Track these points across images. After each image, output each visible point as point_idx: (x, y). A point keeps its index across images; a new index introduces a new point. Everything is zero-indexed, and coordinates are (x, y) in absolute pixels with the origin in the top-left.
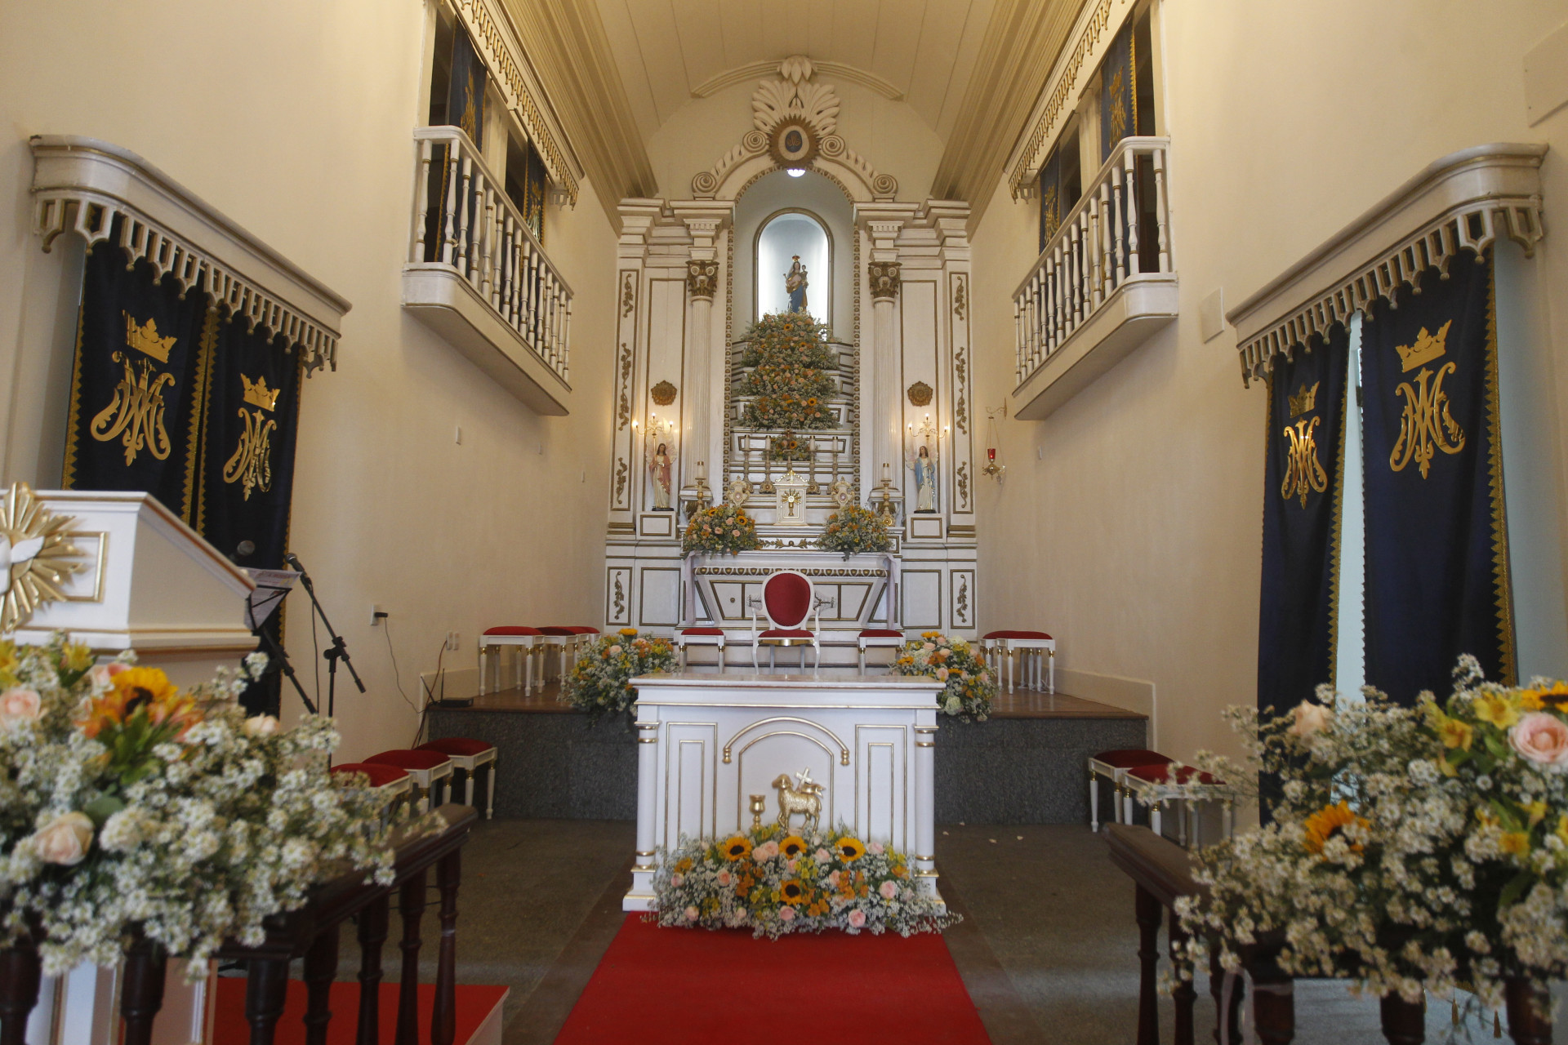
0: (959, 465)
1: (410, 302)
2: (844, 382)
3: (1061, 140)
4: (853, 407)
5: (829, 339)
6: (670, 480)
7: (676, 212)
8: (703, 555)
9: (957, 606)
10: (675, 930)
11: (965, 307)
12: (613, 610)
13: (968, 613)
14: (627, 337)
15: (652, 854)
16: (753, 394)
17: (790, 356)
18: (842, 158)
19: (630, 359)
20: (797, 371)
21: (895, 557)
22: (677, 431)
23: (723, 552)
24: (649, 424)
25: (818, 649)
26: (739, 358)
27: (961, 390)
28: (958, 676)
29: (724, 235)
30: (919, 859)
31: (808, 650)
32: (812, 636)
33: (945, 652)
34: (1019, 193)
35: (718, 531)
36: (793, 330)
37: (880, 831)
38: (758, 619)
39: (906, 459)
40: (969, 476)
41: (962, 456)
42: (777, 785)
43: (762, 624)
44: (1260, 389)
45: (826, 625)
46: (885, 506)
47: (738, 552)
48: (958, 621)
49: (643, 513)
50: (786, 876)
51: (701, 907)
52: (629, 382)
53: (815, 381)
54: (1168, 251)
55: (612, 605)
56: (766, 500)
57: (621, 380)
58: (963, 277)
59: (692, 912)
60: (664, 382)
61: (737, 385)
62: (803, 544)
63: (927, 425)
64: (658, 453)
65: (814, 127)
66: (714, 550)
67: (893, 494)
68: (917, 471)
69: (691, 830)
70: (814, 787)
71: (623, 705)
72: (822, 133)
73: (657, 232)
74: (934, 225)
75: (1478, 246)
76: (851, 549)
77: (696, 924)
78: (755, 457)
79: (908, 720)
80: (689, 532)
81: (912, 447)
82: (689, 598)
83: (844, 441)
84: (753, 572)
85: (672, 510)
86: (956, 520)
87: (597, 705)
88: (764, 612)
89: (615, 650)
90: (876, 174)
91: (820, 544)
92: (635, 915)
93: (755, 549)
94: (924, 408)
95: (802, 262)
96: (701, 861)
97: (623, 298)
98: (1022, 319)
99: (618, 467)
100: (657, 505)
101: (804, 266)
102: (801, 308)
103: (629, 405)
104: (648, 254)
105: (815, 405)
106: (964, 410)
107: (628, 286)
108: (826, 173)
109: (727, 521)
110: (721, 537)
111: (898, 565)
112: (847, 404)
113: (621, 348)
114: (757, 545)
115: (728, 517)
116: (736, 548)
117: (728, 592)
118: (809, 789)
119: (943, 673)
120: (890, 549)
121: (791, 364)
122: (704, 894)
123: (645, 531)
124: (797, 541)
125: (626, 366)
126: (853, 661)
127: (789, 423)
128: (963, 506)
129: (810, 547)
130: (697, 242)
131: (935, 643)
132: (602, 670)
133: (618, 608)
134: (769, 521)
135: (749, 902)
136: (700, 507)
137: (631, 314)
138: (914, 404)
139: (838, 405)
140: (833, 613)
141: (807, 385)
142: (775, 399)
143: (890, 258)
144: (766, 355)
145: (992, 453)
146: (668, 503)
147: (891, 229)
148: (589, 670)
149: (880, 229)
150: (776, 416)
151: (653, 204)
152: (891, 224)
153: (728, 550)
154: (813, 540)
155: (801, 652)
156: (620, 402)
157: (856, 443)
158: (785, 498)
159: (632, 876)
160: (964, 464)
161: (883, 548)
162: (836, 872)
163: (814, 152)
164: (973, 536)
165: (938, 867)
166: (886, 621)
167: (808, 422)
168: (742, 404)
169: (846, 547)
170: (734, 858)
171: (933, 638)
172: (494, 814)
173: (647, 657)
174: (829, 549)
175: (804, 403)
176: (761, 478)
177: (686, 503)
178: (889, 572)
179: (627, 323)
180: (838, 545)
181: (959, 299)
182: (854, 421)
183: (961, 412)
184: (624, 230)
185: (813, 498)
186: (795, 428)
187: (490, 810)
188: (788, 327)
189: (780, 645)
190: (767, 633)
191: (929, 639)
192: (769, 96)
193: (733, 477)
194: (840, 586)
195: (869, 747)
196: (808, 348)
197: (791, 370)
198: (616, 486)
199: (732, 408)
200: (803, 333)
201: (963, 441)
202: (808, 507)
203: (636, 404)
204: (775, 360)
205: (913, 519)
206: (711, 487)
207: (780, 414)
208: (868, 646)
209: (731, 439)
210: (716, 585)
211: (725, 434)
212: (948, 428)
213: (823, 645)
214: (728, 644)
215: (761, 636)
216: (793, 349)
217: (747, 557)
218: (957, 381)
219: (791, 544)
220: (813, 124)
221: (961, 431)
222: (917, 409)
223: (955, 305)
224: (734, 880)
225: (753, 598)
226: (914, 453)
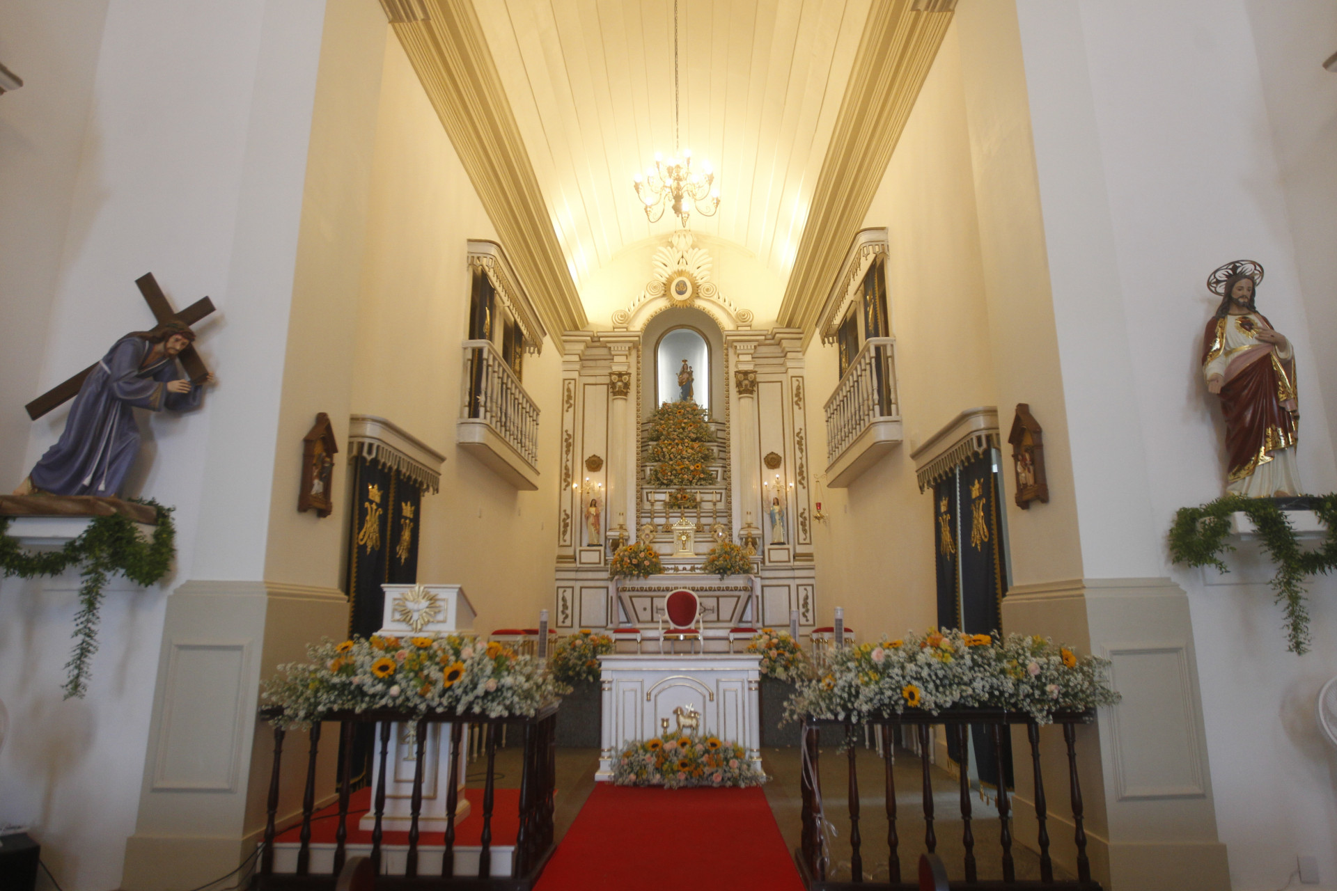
0: (800, 511)
1: (462, 441)
2: (720, 451)
3: (848, 314)
4: (726, 468)
5: (709, 419)
6: (599, 525)
7: (601, 339)
8: (624, 578)
9: (802, 610)
10: (623, 786)
11: (802, 400)
12: (561, 617)
13: (810, 615)
14: (568, 426)
15: (609, 750)
16: (656, 461)
17: (681, 433)
18: (715, 298)
19: (571, 441)
20: (686, 445)
21: (755, 577)
22: (603, 489)
23: (638, 576)
24: (584, 486)
25: (702, 642)
26: (645, 434)
27: (801, 458)
28: (783, 655)
29: (634, 354)
30: (752, 750)
31: (696, 642)
32: (698, 632)
33: (775, 641)
34: (826, 339)
35: (634, 561)
36: (684, 414)
37: (731, 736)
38: (663, 622)
39: (764, 506)
40: (808, 519)
41: (803, 504)
42: (675, 712)
43: (666, 626)
44: (929, 492)
45: (709, 625)
46: (749, 541)
47: (648, 576)
48: (803, 620)
49: (581, 548)
50: (681, 757)
51: (637, 774)
52: (570, 457)
53: (699, 452)
54: (896, 404)
55: (560, 613)
56: (667, 537)
57: (564, 456)
58: (800, 379)
59: (633, 777)
60: (594, 456)
61: (645, 454)
62: (693, 569)
63: (778, 483)
64: (591, 506)
65: (696, 277)
66: (632, 575)
67: (755, 532)
68: (772, 516)
69: (630, 737)
70: (695, 713)
71: (584, 675)
72: (700, 282)
73: (589, 352)
74: (779, 345)
75: (980, 451)
76: (725, 573)
77: (635, 783)
78: (658, 506)
79: (744, 676)
80: (615, 562)
81: (768, 497)
82: (614, 608)
83: (721, 494)
84: (659, 589)
85: (601, 545)
86: (800, 549)
87: (568, 676)
88: (667, 617)
89: (578, 642)
90: (738, 309)
91: (704, 569)
92: (601, 783)
93: (660, 573)
94: (776, 470)
95: (689, 364)
96: (637, 752)
97: (566, 398)
99: (563, 516)
100: (591, 543)
101: (691, 367)
102: (688, 398)
103: (570, 473)
104: (583, 367)
105: (700, 469)
106: (803, 472)
107: (569, 390)
108: (704, 310)
109: (640, 555)
110: (637, 566)
111: (758, 583)
112: (722, 467)
113: (565, 434)
114: (661, 571)
115: (641, 552)
116: (647, 573)
117: (642, 603)
118: (693, 715)
119: (774, 654)
120: (753, 572)
121: (683, 439)
122: (638, 768)
123: (583, 561)
124: (688, 567)
125: (568, 446)
126: (726, 649)
127: (682, 482)
128: (805, 540)
129: (697, 571)
130: (616, 359)
131: (770, 635)
132: (571, 654)
133: (564, 616)
134: (668, 551)
135: (662, 770)
136: (621, 545)
137: (571, 410)
138: (768, 468)
139: (715, 468)
140: (714, 617)
141: (694, 454)
142: (672, 465)
143: (750, 367)
144: (665, 433)
145: (819, 505)
146: (598, 541)
147: (749, 347)
148: (563, 655)
149: (742, 348)
150: (673, 477)
151: (586, 335)
152: (749, 344)
153: (642, 574)
154: (699, 566)
155: (692, 644)
156: (564, 471)
157: (729, 496)
158: (679, 537)
159: (599, 762)
160: (804, 509)
161: (747, 572)
162: (706, 755)
163: (695, 295)
164: (812, 560)
166: (751, 622)
167: (695, 481)
168: (648, 468)
169: (721, 571)
170: (653, 749)
171: (769, 633)
172: (506, 744)
173: (598, 646)
174: (711, 572)
175: (692, 468)
176: (662, 521)
177: (611, 541)
178: (752, 588)
179: (569, 416)
180: (715, 571)
181: (798, 395)
182: (727, 478)
183: (801, 473)
184: (566, 352)
185: (700, 535)
186: (686, 485)
187: (504, 741)
188: (680, 412)
189: (677, 639)
190: (669, 631)
191: (766, 633)
192: (663, 256)
193: (644, 521)
194: (718, 598)
195: (724, 691)
196: (694, 428)
197: (683, 444)
198: (562, 529)
199: (642, 471)
200: (690, 416)
201: (802, 493)
202: (695, 542)
203: (575, 471)
204: (672, 437)
205: (769, 550)
206: (629, 529)
207: (675, 476)
208: (735, 639)
209: (641, 494)
210: (633, 599)
211: (637, 492)
212: (792, 484)
213: (705, 639)
214: (643, 639)
215: (665, 633)
216: (683, 428)
217: (654, 579)
218: (798, 452)
219: (684, 569)
220: (694, 275)
221: (801, 486)
222: (771, 471)
223: (795, 399)
224: (654, 759)
225: (659, 607)
226: (770, 502)
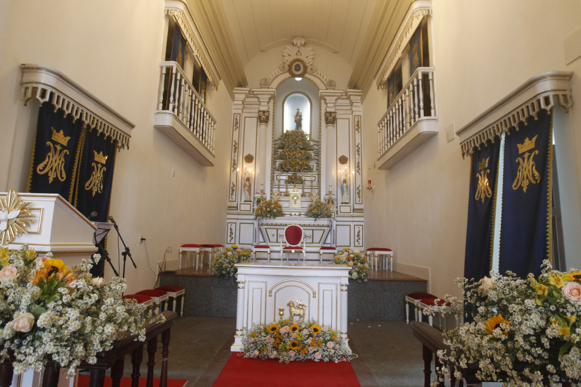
0: (357, 186)
1: (157, 124)
2: (315, 155)
3: (395, 68)
4: (318, 164)
5: (310, 139)
6: (251, 190)
7: (254, 93)
8: (263, 218)
9: (356, 238)
10: (250, 359)
11: (360, 128)
12: (229, 238)
13: (360, 241)
14: (236, 138)
15: (242, 330)
16: (282, 159)
17: (296, 145)
18: (315, 74)
19: (237, 146)
20: (298, 151)
21: (333, 220)
22: (253, 173)
23: (270, 217)
24: (243, 170)
25: (305, 254)
26: (277, 146)
27: (358, 159)
28: (357, 264)
29: (272, 101)
30: (342, 333)
31: (301, 254)
32: (302, 249)
33: (352, 256)
34: (380, 87)
35: (268, 210)
36: (297, 136)
37: (327, 323)
38: (283, 242)
39: (338, 183)
40: (361, 190)
41: (359, 183)
42: (289, 305)
43: (284, 244)
44: (468, 159)
45: (308, 245)
46: (330, 201)
48: (357, 244)
49: (241, 203)
50: (292, 339)
51: (260, 351)
52: (236, 154)
53: (305, 155)
54: (435, 108)
56: (286, 198)
57: (233, 154)
58: (359, 117)
59: (256, 352)
60: (249, 154)
61: (276, 156)
62: (300, 215)
63: (346, 171)
64: (247, 180)
66: (267, 217)
67: (333, 197)
68: (342, 188)
69: (256, 321)
70: (303, 306)
71: (232, 274)
72: (308, 65)
73: (247, 100)
74: (349, 98)
75: (548, 108)
76: (317, 217)
77: (258, 357)
78: (282, 183)
79: (338, 281)
80: (258, 210)
81: (340, 179)
82: (257, 234)
83: (315, 177)
84: (281, 225)
85: (251, 201)
86: (356, 207)
87: (223, 274)
88: (285, 240)
89: (229, 253)
90: (327, 80)
91: (306, 215)
92: (235, 353)
93: (282, 216)
94: (345, 165)
95: (300, 111)
96: (260, 333)
97: (235, 124)
98: (381, 133)
99: (232, 185)
100: (246, 200)
101: (301, 113)
102: (300, 128)
103: (236, 163)
104: (244, 108)
105: (305, 164)
107: (236, 119)
108: (309, 79)
109: (272, 206)
110: (269, 212)
111: (334, 223)
112: (316, 163)
113: (234, 142)
115: (272, 204)
116: (275, 216)
117: (271, 232)
118: (301, 306)
119: (351, 264)
120: (332, 217)
121: (296, 148)
122: (261, 345)
123: (241, 209)
124: (297, 214)
125: (235, 149)
126: (318, 258)
127: (295, 170)
128: (359, 201)
129: (302, 216)
130: (262, 104)
131: (348, 252)
132: (225, 261)
133: (231, 238)
134: (287, 206)
135: (278, 349)
136: (262, 201)
137: (237, 130)
138: (341, 163)
139: (313, 164)
140: (311, 241)
141: (302, 156)
142: (290, 161)
143: (333, 110)
144: (287, 145)
145: (370, 182)
146: (250, 199)
147: (333, 100)
148: (220, 261)
149: (329, 100)
150: (290, 167)
151: (246, 90)
152: (333, 98)
153: (272, 217)
154: (303, 213)
155: (298, 255)
156: (233, 162)
157: (319, 178)
158: (293, 198)
159: (234, 338)
160: (359, 186)
161: (329, 216)
162: (311, 338)
163: (305, 71)
164: (362, 212)
165: (349, 336)
166: (330, 244)
167: (302, 170)
168: (278, 163)
169: (315, 216)
170: (272, 332)
171: (348, 250)
172: (183, 314)
173: (241, 256)
174: (309, 217)
175: (300, 163)
176: (284, 190)
177: (257, 199)
178: (331, 225)
179: (236, 133)
180: (312, 215)
181: (358, 125)
182: (319, 170)
183: (358, 166)
184: (235, 99)
185: (304, 198)
186: (297, 172)
187: (182, 313)
188: (295, 135)
189: (291, 252)
190: (286, 248)
191: (346, 251)
192: (289, 51)
194: (313, 230)
195: (323, 291)
196: (302, 143)
197: (296, 151)
198: (231, 192)
199: (274, 164)
200: (300, 137)
201: (359, 177)
202: (302, 201)
203: (239, 162)
204: (290, 147)
205: (340, 206)
206: (266, 193)
207: (291, 167)
208: (323, 253)
209: (273, 176)
210: (267, 230)
211: (271, 174)
212: (353, 172)
213: (307, 252)
214: (271, 252)
215: (284, 249)
216: (297, 143)
217: (279, 219)
218: (357, 155)
219: (295, 215)
220: (305, 61)
221: (358, 173)
222: (342, 165)
223: (356, 127)
224: (272, 340)
225: (281, 235)
226: (341, 182)
